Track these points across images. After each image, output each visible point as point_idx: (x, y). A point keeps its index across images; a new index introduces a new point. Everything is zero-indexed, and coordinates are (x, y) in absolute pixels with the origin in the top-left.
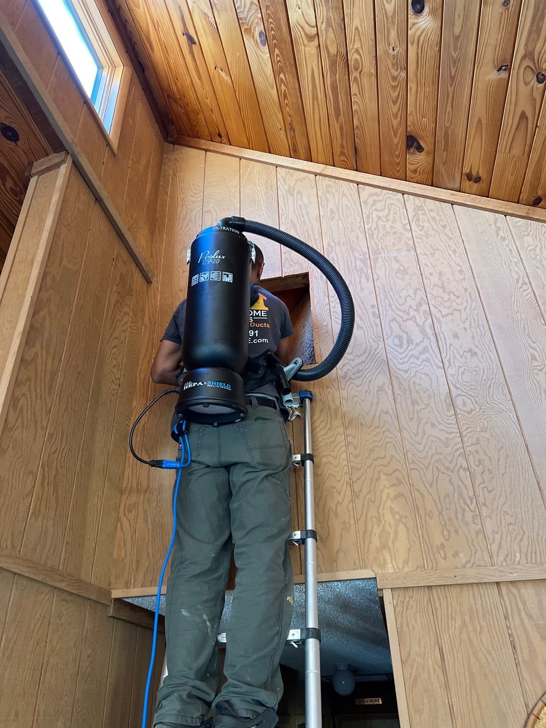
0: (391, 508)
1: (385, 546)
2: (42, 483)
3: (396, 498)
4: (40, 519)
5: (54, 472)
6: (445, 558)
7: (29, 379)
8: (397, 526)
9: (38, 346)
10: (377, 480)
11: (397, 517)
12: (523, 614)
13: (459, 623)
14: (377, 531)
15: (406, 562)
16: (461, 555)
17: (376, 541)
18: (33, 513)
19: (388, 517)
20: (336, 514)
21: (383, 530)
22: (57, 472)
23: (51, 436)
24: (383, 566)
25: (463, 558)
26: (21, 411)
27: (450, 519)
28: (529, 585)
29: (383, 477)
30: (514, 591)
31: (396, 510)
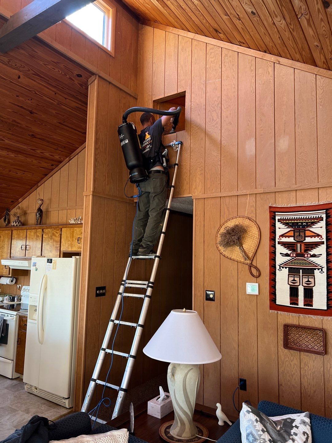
0: (199, 178)
1: (196, 188)
2: (108, 177)
3: (200, 175)
4: (109, 185)
5: (110, 174)
6: (209, 191)
7: (99, 153)
8: (199, 182)
9: (99, 143)
10: (197, 169)
11: (200, 180)
12: (225, 205)
13: (210, 207)
14: (194, 184)
15: (200, 192)
16: (214, 190)
17: (194, 187)
18: (107, 184)
19: (198, 180)
20: (185, 180)
21: (196, 184)
22: (111, 174)
23: (108, 165)
24: (194, 193)
25: (214, 191)
26: (98, 161)
27: (213, 180)
28: (228, 197)
29: (198, 168)
30: (224, 199)
31: (200, 178)
